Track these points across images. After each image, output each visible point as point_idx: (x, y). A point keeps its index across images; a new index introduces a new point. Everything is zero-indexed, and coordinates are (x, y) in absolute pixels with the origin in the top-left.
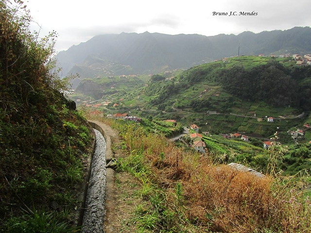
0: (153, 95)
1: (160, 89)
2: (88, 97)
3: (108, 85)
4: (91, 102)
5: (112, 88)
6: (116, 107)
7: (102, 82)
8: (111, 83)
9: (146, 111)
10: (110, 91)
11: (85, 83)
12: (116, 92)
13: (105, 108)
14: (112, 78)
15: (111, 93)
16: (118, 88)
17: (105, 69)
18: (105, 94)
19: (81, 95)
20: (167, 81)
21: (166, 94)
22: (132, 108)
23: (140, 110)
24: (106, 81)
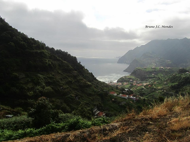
0: (175, 83)
1: (180, 79)
2: (137, 79)
3: (151, 73)
4: (138, 82)
5: (153, 75)
6: (150, 87)
7: (147, 70)
8: (153, 71)
9: (167, 92)
10: (151, 76)
11: (137, 70)
12: (155, 77)
13: (143, 87)
14: (154, 68)
15: (151, 78)
16: (157, 75)
17: (153, 62)
18: (147, 78)
19: (133, 77)
20: (186, 74)
21: (183, 83)
22: (159, 89)
23: (163, 91)
24: (149, 70)
